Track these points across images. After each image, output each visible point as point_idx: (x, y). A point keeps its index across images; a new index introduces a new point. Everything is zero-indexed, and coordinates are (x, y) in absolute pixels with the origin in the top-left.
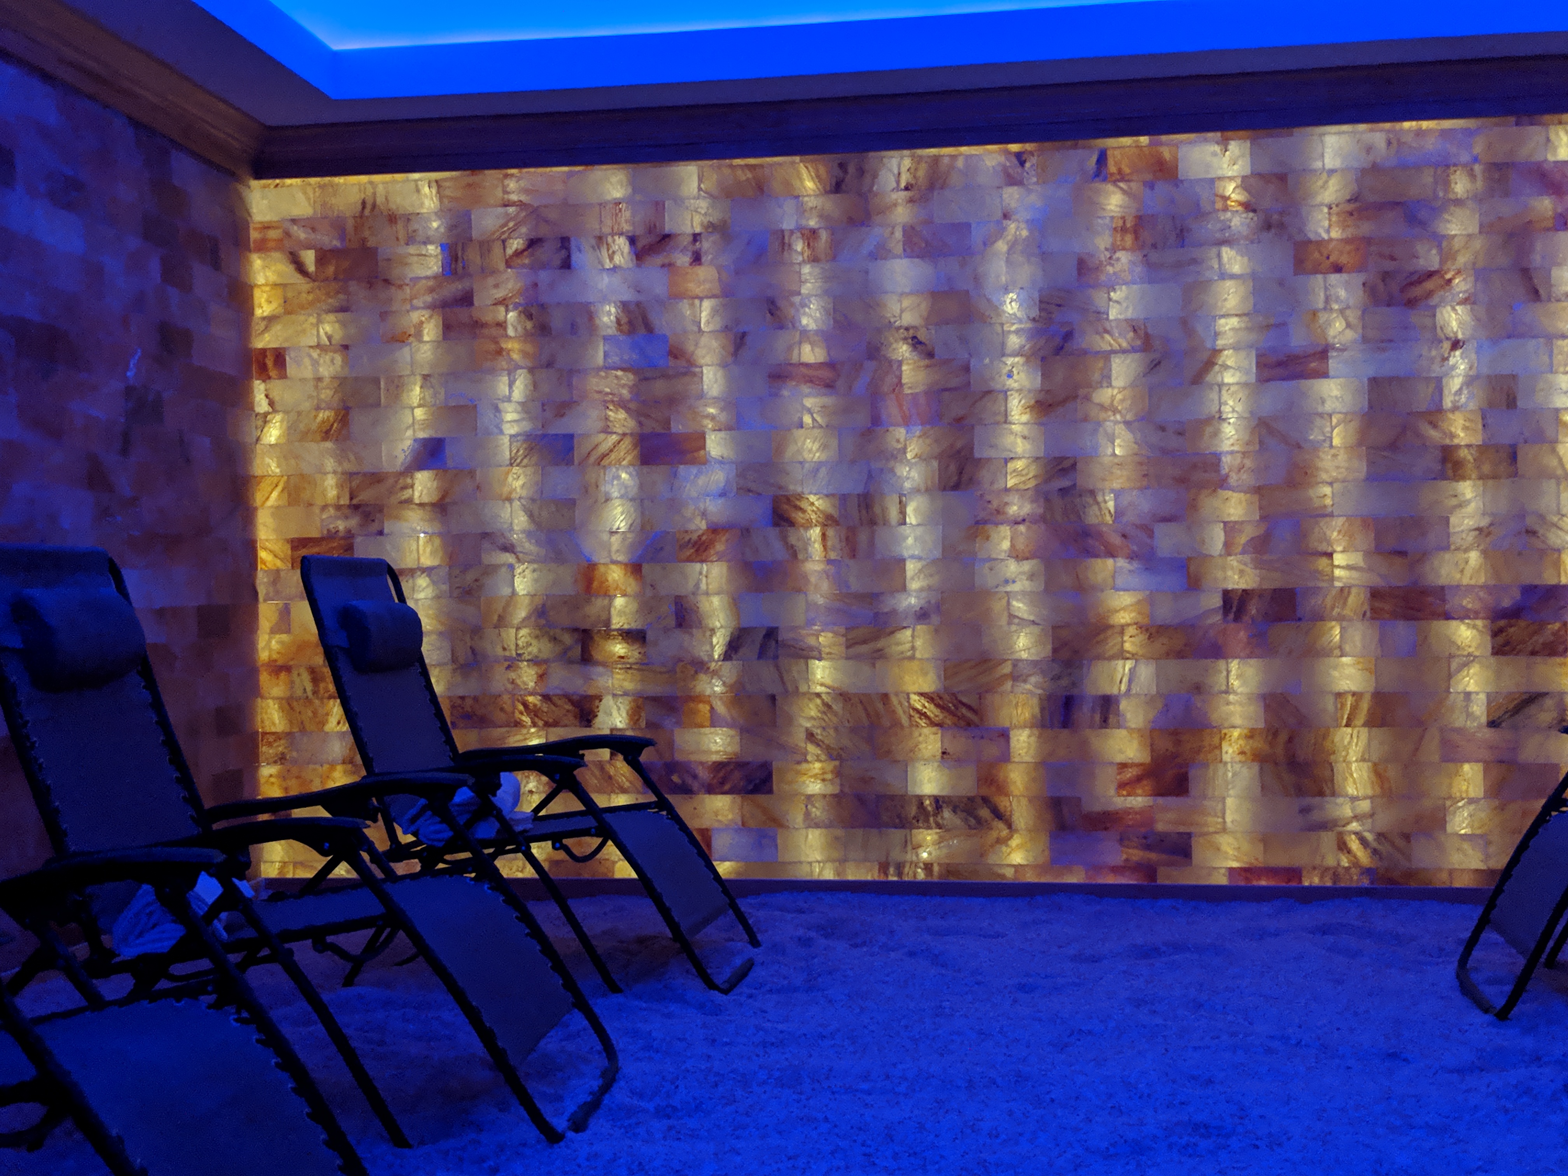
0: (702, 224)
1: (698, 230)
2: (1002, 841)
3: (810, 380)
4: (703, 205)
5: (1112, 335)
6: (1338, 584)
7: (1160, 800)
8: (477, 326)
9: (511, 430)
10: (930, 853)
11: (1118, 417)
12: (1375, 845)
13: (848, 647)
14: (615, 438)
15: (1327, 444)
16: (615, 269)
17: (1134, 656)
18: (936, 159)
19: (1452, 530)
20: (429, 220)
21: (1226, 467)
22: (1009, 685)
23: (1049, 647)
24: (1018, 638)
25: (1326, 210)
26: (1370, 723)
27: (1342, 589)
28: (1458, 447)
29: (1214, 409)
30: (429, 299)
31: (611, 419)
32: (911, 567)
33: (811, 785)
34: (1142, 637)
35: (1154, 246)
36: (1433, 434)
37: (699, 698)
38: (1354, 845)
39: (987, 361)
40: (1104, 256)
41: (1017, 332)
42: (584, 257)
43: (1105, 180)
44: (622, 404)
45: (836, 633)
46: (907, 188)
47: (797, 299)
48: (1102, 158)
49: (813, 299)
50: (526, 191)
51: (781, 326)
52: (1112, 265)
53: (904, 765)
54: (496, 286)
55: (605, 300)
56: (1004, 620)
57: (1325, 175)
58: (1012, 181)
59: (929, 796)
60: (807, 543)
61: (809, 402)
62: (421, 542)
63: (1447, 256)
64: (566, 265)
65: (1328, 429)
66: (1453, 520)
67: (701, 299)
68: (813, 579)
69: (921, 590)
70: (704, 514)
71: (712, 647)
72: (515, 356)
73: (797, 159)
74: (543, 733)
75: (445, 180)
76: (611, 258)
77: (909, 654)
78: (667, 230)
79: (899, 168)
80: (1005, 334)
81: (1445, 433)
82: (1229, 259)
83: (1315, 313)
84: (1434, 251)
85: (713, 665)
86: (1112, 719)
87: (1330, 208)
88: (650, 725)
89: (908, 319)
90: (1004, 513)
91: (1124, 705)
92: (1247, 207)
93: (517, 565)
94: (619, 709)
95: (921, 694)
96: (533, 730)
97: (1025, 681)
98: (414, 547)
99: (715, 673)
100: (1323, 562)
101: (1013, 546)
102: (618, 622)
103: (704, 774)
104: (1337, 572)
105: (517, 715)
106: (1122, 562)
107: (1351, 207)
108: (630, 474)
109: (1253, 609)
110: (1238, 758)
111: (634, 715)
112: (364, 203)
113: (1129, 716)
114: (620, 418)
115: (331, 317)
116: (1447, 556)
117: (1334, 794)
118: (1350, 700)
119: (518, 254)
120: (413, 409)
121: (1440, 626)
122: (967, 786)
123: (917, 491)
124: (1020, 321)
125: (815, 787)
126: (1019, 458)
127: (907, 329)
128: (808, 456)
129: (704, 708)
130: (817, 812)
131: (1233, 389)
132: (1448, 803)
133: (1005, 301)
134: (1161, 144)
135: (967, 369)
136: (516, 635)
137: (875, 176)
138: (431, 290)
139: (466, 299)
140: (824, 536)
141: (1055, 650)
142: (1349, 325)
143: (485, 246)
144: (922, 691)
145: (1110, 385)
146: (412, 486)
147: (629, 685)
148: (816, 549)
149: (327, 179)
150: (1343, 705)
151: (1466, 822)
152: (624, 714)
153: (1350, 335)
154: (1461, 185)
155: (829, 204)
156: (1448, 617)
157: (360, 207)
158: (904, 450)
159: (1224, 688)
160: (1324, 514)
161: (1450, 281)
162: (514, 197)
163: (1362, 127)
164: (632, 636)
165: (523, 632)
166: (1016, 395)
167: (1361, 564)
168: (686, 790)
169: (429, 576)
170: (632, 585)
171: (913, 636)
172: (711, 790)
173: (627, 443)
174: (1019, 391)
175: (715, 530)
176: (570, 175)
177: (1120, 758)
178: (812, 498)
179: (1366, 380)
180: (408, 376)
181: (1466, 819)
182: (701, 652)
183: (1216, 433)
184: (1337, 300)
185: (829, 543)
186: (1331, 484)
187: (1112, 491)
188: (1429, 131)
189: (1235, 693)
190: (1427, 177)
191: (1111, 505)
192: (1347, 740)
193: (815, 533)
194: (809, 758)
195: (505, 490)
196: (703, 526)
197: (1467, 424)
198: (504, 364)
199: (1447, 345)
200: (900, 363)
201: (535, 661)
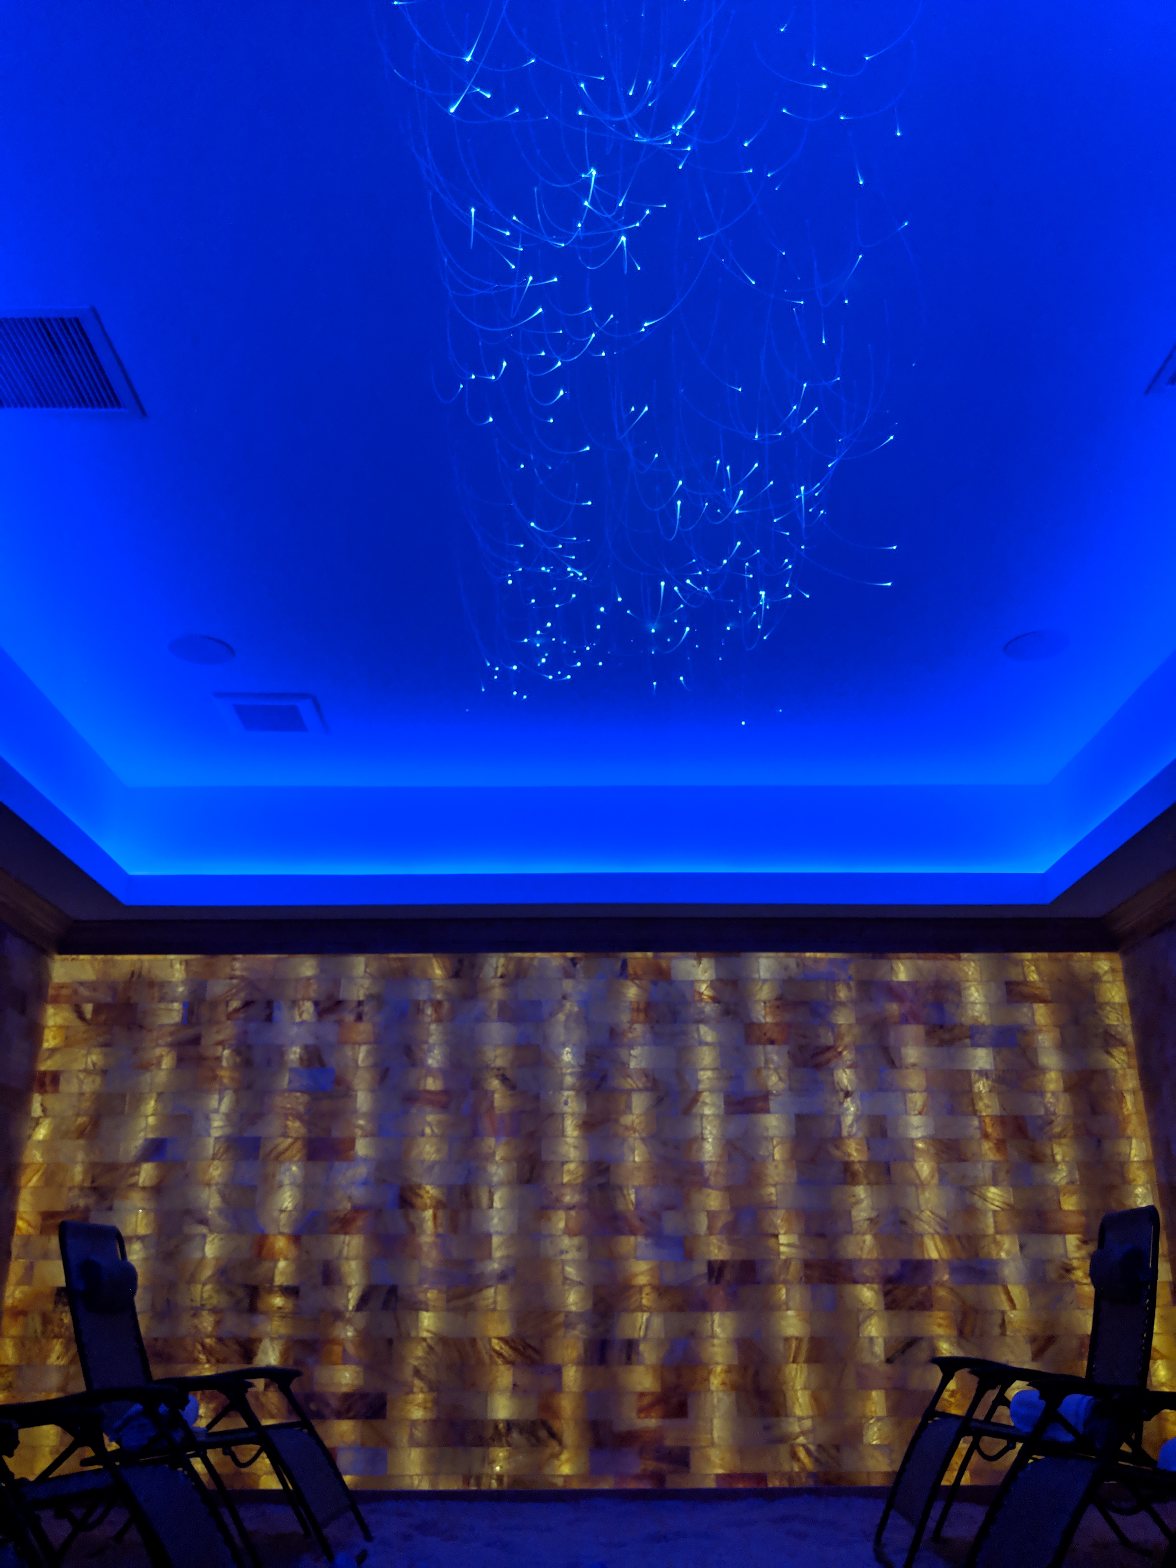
0: (365, 995)
1: (362, 998)
2: (556, 1456)
3: (431, 1103)
4: (367, 983)
5: (632, 1079)
6: (783, 1257)
7: (668, 1422)
8: (200, 1059)
9: (216, 1133)
10: (501, 1467)
11: (637, 1135)
12: (815, 1454)
13: (448, 1301)
14: (290, 1141)
15: (771, 1158)
16: (303, 1023)
17: (649, 1310)
18: (521, 959)
19: (853, 1220)
20: (177, 986)
21: (707, 1172)
22: (561, 1332)
23: (591, 1303)
24: (570, 1294)
25: (762, 1004)
26: (809, 1360)
27: (786, 1261)
28: (853, 1162)
29: (698, 1131)
30: (169, 1039)
31: (289, 1126)
32: (496, 1240)
33: (416, 1412)
34: (654, 1296)
35: (657, 1022)
36: (837, 1153)
37: (334, 1341)
38: (802, 1454)
39: (551, 1093)
40: (626, 1026)
41: (571, 1074)
42: (282, 1014)
43: (626, 978)
44: (298, 1117)
45: (440, 1291)
46: (502, 977)
47: (426, 1047)
48: (624, 964)
49: (437, 1047)
50: (245, 969)
51: (414, 1064)
52: (631, 1032)
53: (484, 1394)
54: (218, 1032)
55: (293, 1044)
56: (560, 1281)
57: (760, 983)
58: (568, 975)
59: (503, 1420)
60: (422, 1221)
61: (430, 1118)
62: (140, 1216)
63: (838, 1037)
64: (269, 1019)
65: (771, 1148)
66: (854, 1213)
67: (360, 1044)
68: (425, 1249)
69: (502, 1258)
70: (350, 1198)
71: (348, 1300)
72: (226, 1081)
73: (431, 955)
74: (214, 1368)
75: (191, 960)
76: (301, 1015)
77: (492, 1307)
78: (342, 997)
79: (497, 964)
80: (563, 1075)
81: (845, 1153)
82: (705, 1032)
83: (759, 1070)
84: (830, 1034)
85: (348, 1315)
86: (634, 1357)
87: (765, 1003)
88: (297, 1362)
89: (499, 1063)
90: (562, 1201)
91: (642, 1347)
92: (715, 1000)
93: (209, 1235)
94: (274, 1349)
95: (500, 1339)
96: (207, 1366)
97: (574, 1329)
98: (134, 1220)
99: (349, 1321)
100: (772, 1241)
101: (566, 1225)
102: (279, 1280)
103: (334, 1403)
104: (783, 1249)
105: (196, 1352)
106: (640, 1239)
107: (777, 1003)
108: (299, 1167)
109: (728, 1275)
110: (721, 1387)
111: (284, 1355)
112: (133, 973)
113: (646, 1355)
114: (295, 1126)
115: (98, 1050)
116: (852, 1238)
117: (787, 1416)
118: (794, 1344)
119: (236, 1010)
120: (147, 1117)
121: (850, 1288)
122: (531, 1413)
123: (501, 1184)
124: (573, 1067)
125: (417, 1414)
126: (571, 1162)
127: (499, 1069)
128: (427, 1157)
129: (338, 1349)
130: (418, 1434)
131: (710, 1118)
132: (863, 1421)
133: (563, 1053)
134: (661, 958)
135: (537, 1097)
136: (202, 1289)
137: (481, 968)
138: (171, 1034)
139: (196, 1041)
140: (435, 1217)
141: (595, 1305)
142: (780, 1079)
143: (214, 1005)
144: (499, 1336)
145: (631, 1113)
146: (138, 1174)
147: (283, 1331)
148: (429, 1225)
149: (109, 957)
150: (790, 1347)
151: (876, 1435)
152: (278, 1354)
153: (781, 1086)
154: (843, 994)
155: (450, 985)
156: (855, 1282)
157: (129, 976)
158: (494, 1154)
159: (710, 1333)
160: (773, 1207)
161: (840, 1053)
162: (238, 973)
163: (781, 954)
164: (290, 1291)
165: (208, 1287)
166: (570, 1117)
167: (797, 1242)
168: (321, 1416)
169: (142, 1242)
170: (292, 1252)
171: (495, 1292)
172: (340, 1415)
173: (299, 1144)
174: (573, 1114)
175: (357, 1209)
176: (278, 960)
177: (639, 1388)
178: (428, 1188)
179: (793, 1116)
180: (148, 1093)
181: (875, 1432)
182: (339, 1304)
183: (700, 1149)
184: (772, 1061)
185: (439, 1221)
186: (775, 1185)
187: (634, 1187)
188: (821, 959)
189: (718, 1337)
190: (823, 988)
191: (633, 1197)
192: (793, 1373)
193: (429, 1214)
194: (415, 1390)
195: (207, 1178)
196: (349, 1206)
197: (858, 1147)
198: (217, 1086)
199: (842, 1094)
200: (493, 1092)
201: (214, 1311)
